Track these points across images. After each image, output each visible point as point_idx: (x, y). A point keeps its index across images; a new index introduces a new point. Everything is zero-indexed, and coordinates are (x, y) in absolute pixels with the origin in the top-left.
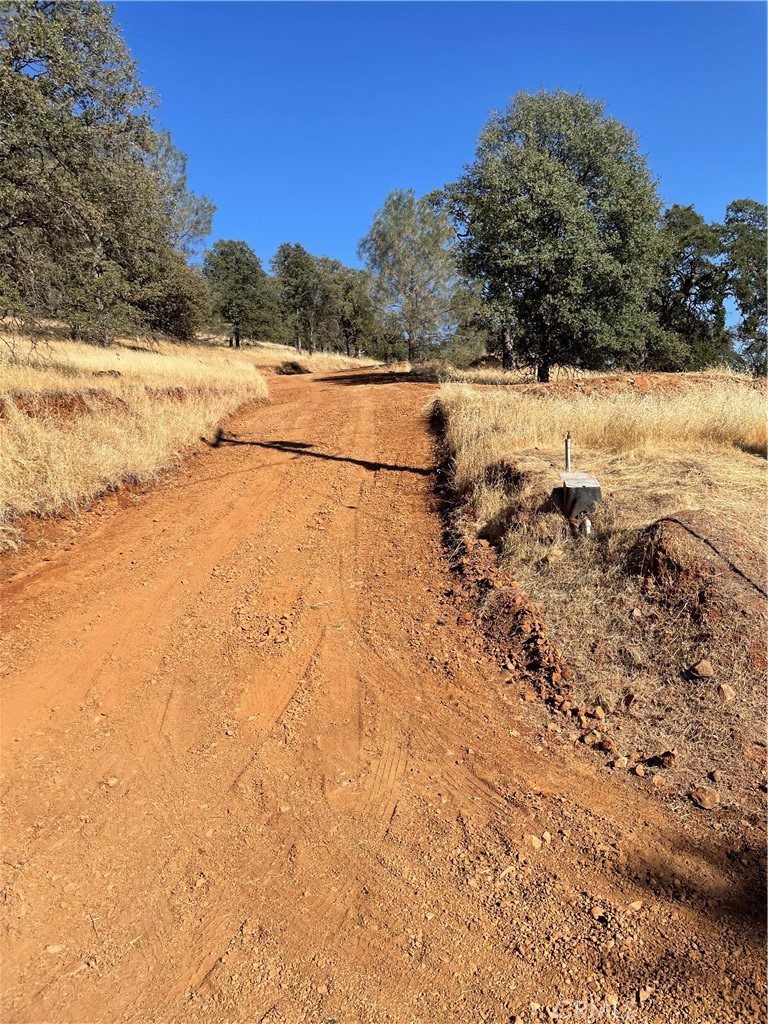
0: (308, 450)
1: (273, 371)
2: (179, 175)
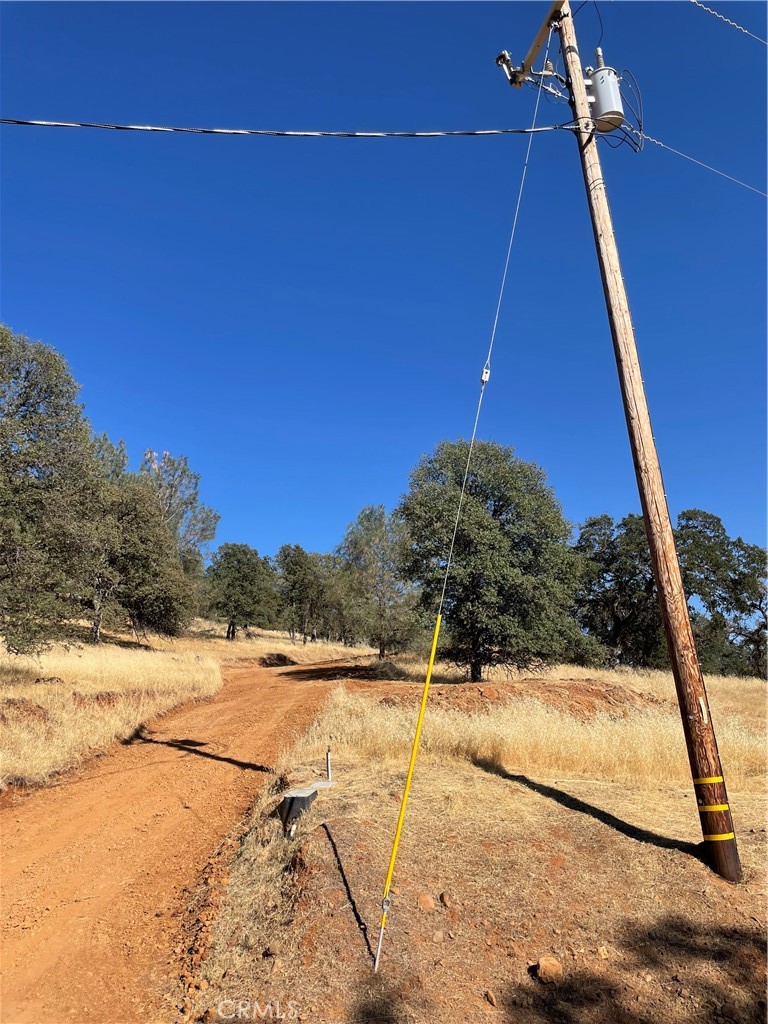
0: (198, 748)
1: (256, 664)
2: (192, 491)
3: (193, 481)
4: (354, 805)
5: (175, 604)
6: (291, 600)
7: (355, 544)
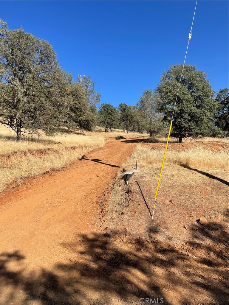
0: (100, 161)
1: (114, 139)
2: (92, 87)
3: (93, 84)
4: (145, 176)
5: (90, 122)
6: (123, 120)
7: (142, 102)
